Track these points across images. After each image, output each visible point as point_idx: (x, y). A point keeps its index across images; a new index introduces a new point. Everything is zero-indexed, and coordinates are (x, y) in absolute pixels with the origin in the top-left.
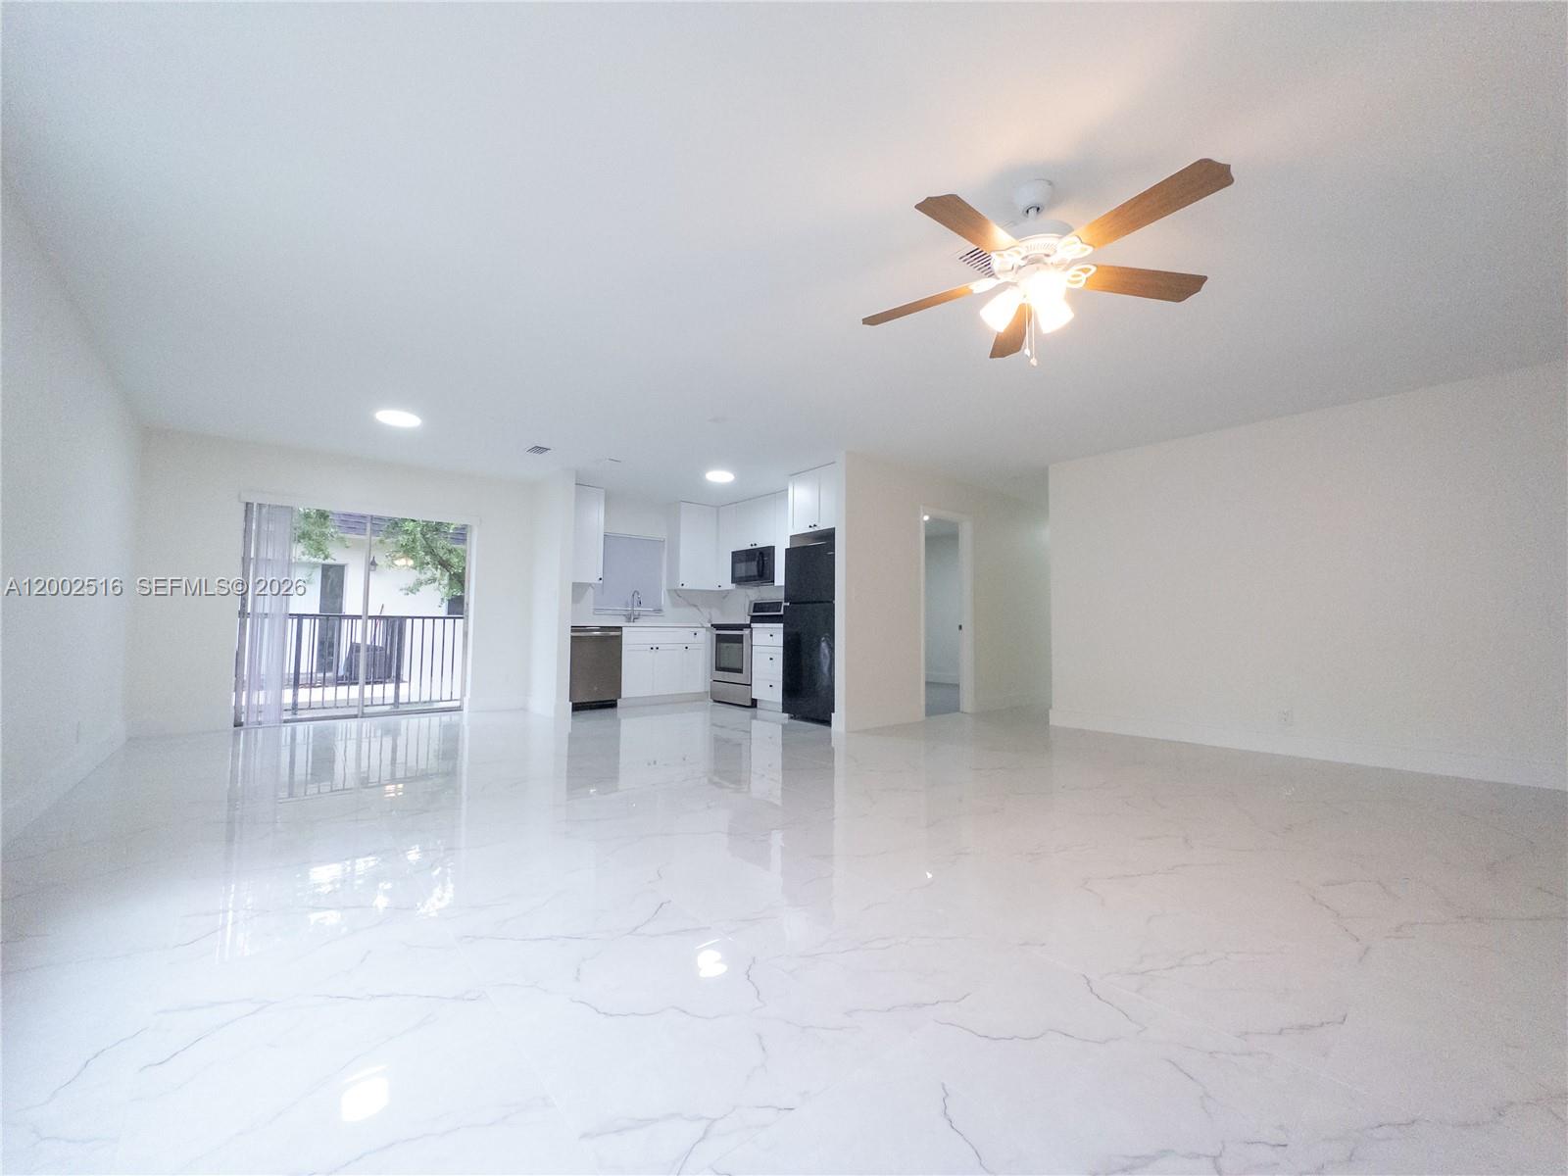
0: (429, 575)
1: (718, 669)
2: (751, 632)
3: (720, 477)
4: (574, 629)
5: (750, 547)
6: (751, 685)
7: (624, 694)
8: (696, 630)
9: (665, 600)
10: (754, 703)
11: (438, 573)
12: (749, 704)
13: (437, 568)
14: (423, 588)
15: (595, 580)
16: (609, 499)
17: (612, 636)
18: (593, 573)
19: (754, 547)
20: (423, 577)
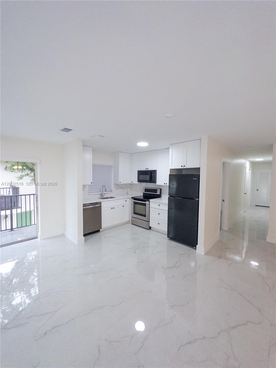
0: (26, 173)
1: (135, 213)
2: (150, 202)
3: (143, 144)
4: (84, 205)
5: (145, 170)
6: (149, 222)
7: (103, 227)
8: (126, 199)
9: (113, 187)
10: (150, 228)
11: (29, 172)
12: (149, 228)
13: (29, 171)
14: (24, 178)
15: (90, 184)
16: (94, 151)
17: (97, 207)
18: (89, 180)
19: (147, 170)
20: (24, 174)
